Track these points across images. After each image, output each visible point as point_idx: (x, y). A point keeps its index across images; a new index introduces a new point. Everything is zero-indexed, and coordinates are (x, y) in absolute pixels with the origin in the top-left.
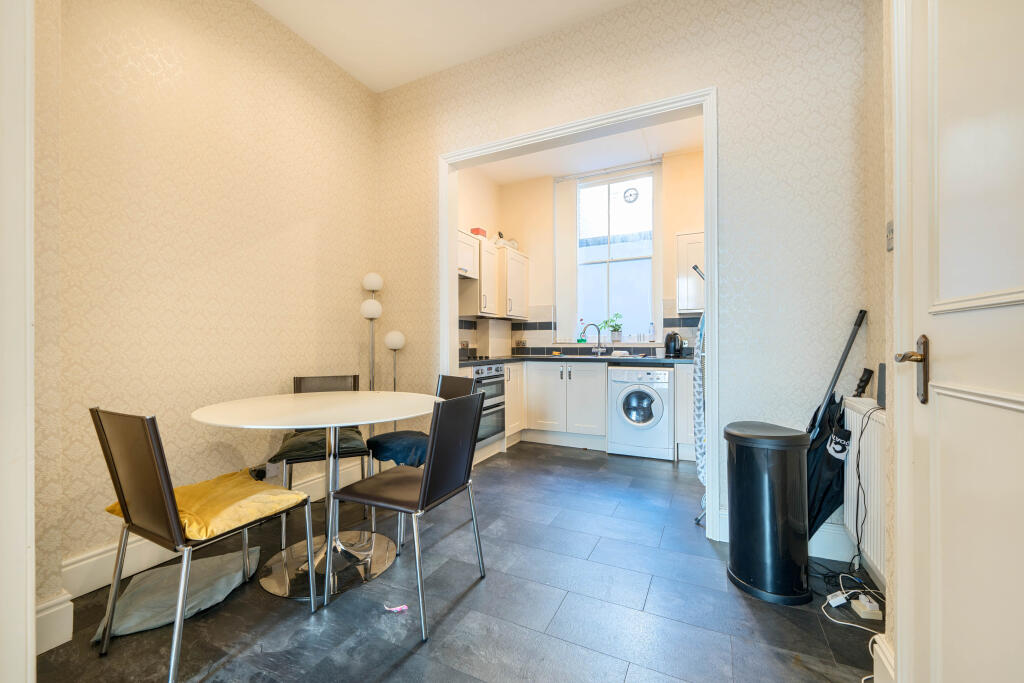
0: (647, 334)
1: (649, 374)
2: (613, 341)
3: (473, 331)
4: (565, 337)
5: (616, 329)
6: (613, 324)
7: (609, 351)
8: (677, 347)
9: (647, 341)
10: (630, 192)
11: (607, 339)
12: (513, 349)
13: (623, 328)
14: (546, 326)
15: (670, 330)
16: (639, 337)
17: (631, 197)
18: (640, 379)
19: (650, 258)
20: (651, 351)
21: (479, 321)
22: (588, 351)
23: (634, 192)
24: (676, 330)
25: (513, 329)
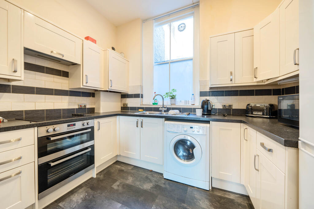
0: (190, 101)
1: (191, 128)
2: (172, 104)
3: (91, 98)
4: (147, 101)
5: (173, 98)
6: (171, 95)
7: (168, 109)
8: (209, 108)
9: (190, 104)
10: (181, 26)
11: (168, 103)
12: (122, 107)
13: (177, 97)
14: (137, 96)
15: (204, 98)
16: (186, 102)
17: (182, 28)
18: (185, 131)
19: (192, 59)
20: (192, 110)
21: (96, 92)
22: (157, 109)
23: (183, 25)
24: (208, 98)
25: (121, 98)
